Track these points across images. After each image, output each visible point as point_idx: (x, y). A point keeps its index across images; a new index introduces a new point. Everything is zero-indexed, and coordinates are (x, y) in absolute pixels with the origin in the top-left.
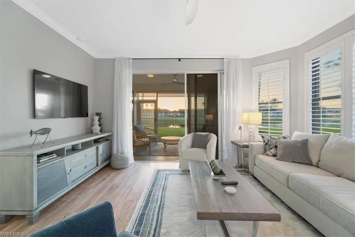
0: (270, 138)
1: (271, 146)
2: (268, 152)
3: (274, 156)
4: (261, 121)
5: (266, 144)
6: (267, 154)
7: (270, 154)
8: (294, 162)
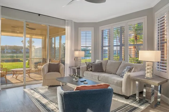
0: (89, 63)
1: (90, 67)
2: (89, 70)
3: (91, 71)
4: (84, 55)
5: (88, 66)
6: (88, 70)
7: (90, 70)
8: (98, 72)
